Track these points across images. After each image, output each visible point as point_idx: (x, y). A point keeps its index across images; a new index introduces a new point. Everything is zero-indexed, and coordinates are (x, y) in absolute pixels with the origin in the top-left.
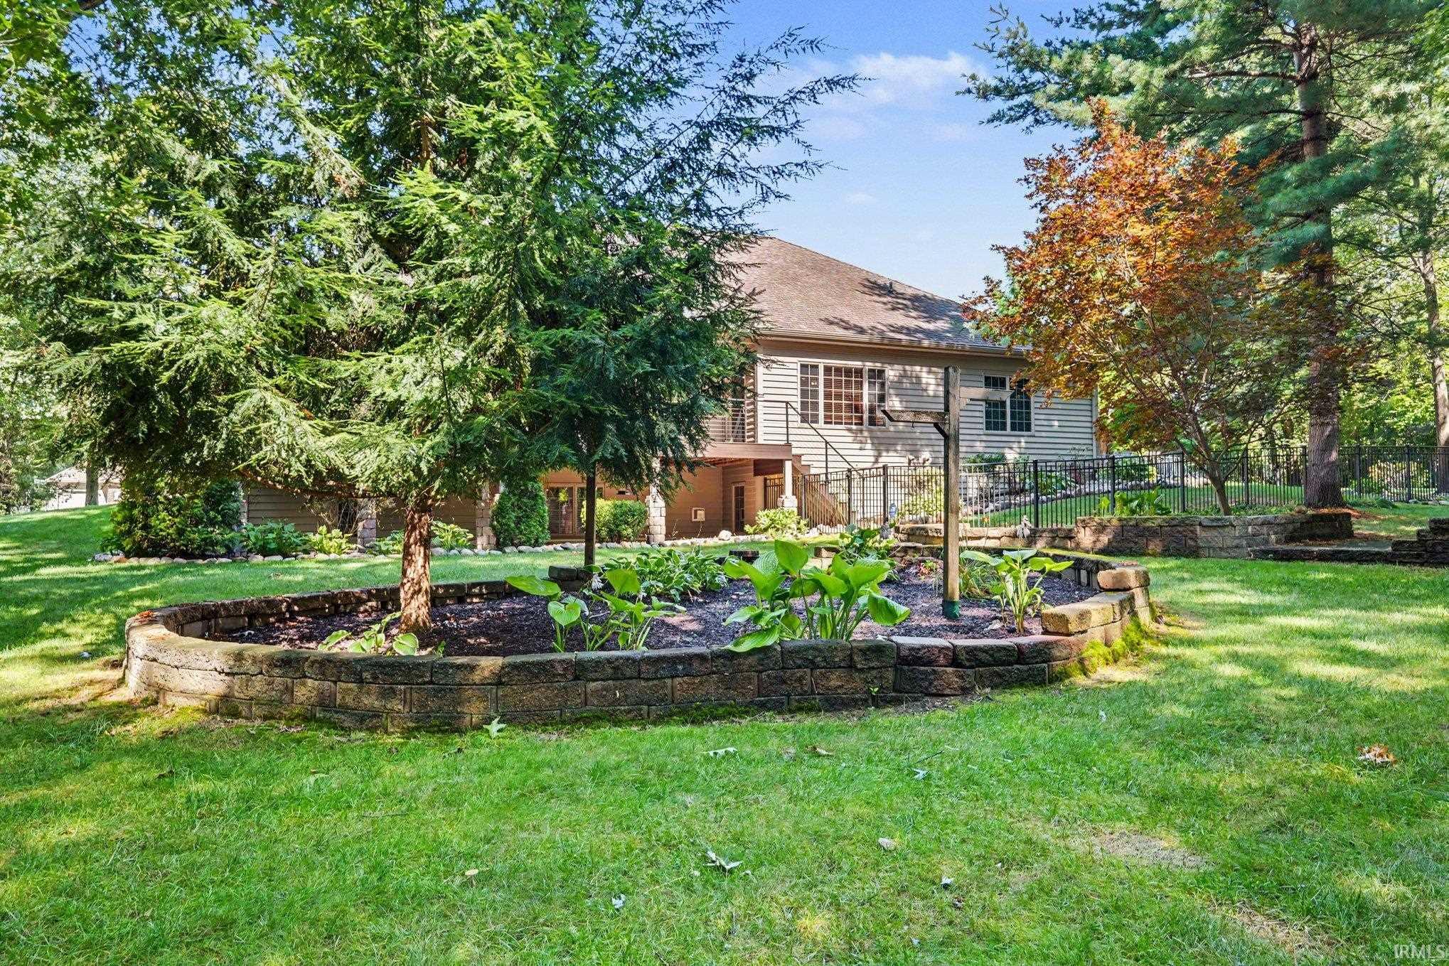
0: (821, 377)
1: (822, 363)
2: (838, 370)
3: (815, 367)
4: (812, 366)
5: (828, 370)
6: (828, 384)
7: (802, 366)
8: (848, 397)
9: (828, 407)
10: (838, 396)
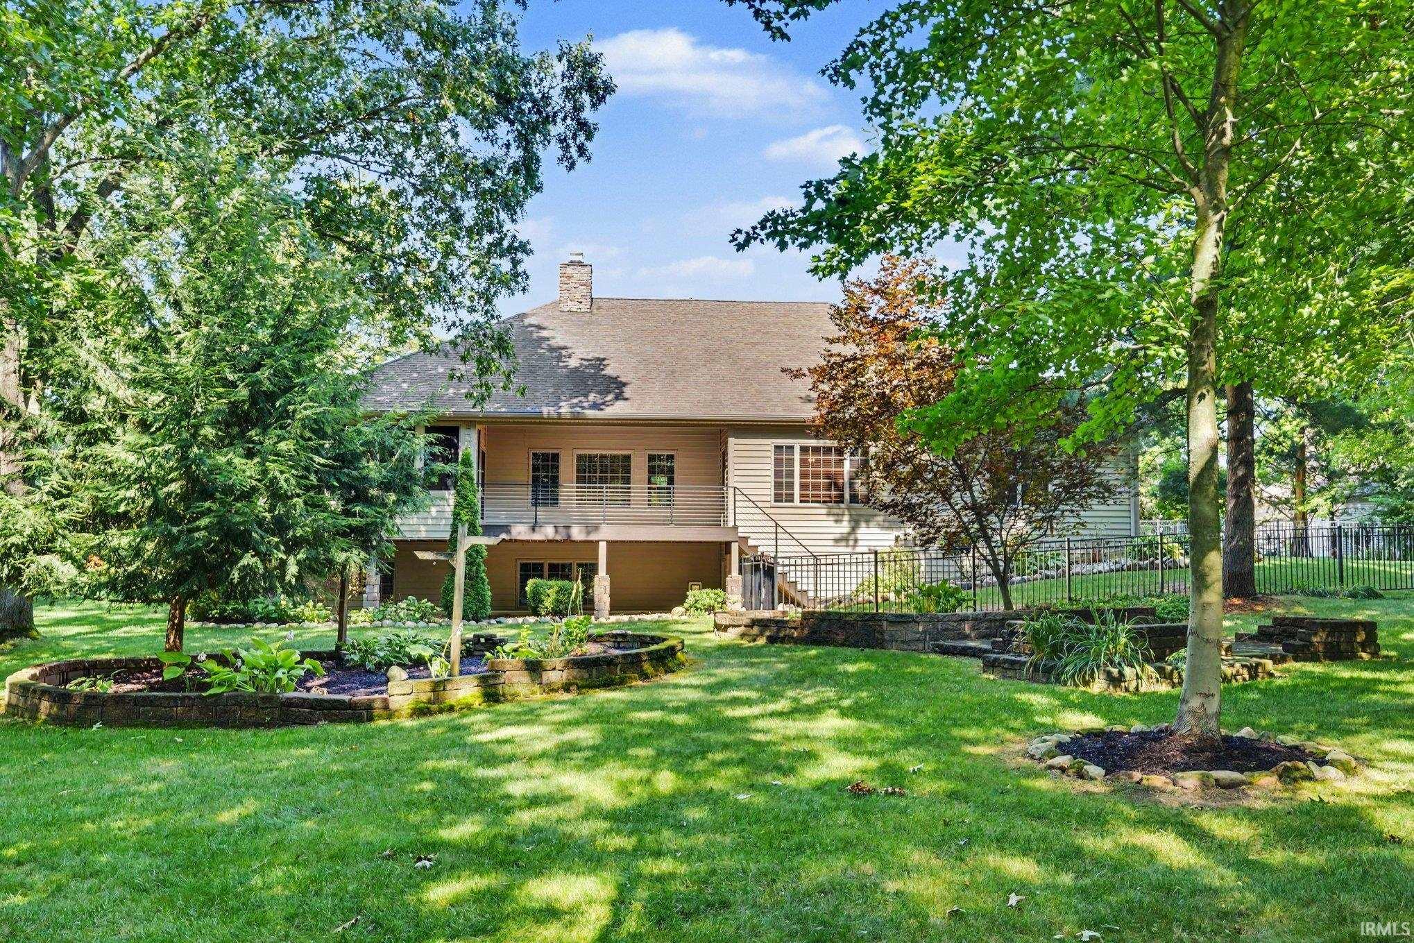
0: (797, 456)
1: (797, 443)
2: (816, 450)
3: (792, 447)
4: (787, 447)
5: (804, 450)
6: (804, 463)
7: (776, 447)
8: (828, 476)
9: (804, 486)
10: (816, 475)
